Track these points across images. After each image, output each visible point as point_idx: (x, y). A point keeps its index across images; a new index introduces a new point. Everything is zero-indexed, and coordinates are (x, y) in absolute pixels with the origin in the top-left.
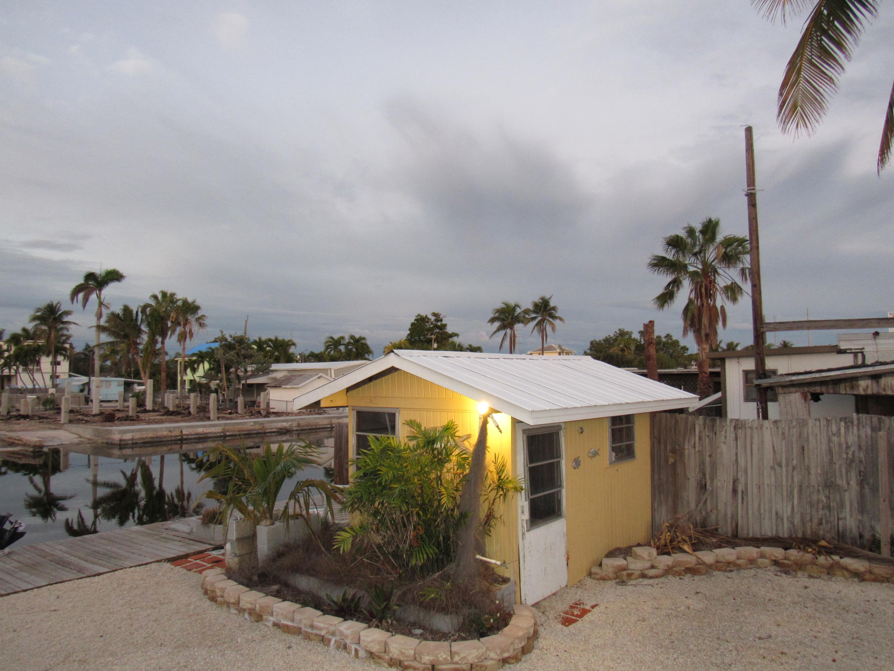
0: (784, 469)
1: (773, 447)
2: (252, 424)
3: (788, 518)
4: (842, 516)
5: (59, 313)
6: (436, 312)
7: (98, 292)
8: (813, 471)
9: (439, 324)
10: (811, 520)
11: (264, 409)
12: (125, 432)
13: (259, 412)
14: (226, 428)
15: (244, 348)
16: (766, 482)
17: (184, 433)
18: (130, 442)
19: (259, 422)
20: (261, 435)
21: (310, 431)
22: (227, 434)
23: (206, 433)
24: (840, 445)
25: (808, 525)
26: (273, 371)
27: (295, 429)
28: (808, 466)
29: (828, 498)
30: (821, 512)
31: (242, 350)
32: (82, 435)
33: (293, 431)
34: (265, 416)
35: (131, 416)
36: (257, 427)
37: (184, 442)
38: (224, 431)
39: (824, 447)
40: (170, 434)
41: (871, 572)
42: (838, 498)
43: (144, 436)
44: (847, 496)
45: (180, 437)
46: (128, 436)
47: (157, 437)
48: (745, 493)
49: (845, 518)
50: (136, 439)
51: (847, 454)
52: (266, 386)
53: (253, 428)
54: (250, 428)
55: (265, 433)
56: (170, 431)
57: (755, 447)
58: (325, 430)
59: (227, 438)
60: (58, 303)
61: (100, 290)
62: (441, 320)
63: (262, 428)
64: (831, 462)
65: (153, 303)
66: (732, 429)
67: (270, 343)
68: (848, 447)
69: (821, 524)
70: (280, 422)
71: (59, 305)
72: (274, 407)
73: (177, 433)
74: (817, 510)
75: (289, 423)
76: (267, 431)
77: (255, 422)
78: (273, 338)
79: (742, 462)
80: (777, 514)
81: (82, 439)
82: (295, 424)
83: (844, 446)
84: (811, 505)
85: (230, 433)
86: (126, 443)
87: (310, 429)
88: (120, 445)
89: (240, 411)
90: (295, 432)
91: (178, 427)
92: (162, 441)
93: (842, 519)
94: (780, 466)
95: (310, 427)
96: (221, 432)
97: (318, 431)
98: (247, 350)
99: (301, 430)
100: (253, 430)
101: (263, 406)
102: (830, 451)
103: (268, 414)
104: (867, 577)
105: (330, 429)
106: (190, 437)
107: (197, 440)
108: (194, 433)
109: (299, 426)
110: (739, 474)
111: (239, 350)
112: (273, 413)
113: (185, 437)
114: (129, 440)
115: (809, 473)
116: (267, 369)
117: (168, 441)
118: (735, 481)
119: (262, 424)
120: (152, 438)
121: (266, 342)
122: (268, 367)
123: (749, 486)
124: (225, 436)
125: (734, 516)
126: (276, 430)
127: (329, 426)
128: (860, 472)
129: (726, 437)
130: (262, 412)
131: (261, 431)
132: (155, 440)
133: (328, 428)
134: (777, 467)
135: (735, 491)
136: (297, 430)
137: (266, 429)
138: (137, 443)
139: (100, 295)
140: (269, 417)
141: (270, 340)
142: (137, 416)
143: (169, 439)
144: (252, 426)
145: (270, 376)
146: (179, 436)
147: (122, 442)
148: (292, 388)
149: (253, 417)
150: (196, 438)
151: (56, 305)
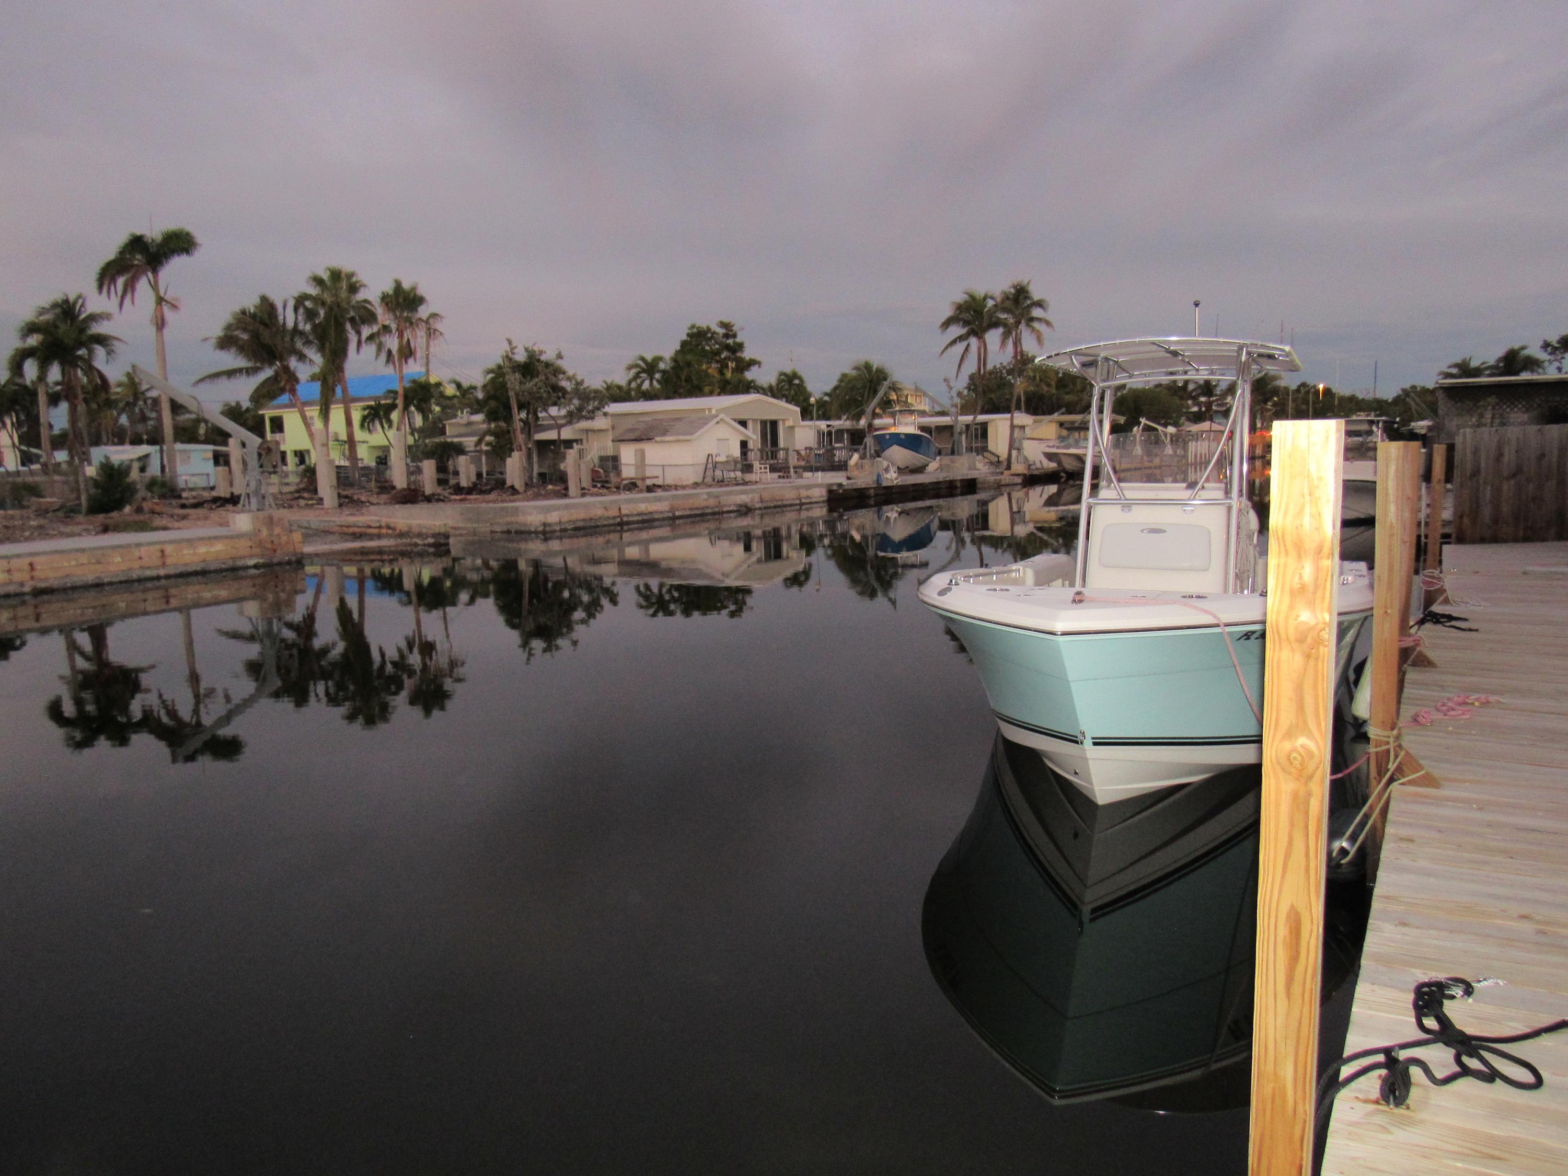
5: (83, 316)
6: (726, 320)
7: (150, 274)
9: (730, 341)
12: (549, 510)
17: (624, 512)
18: (558, 528)
21: (775, 510)
23: (651, 513)
27: (758, 505)
33: (756, 509)
36: (712, 502)
37: (625, 528)
38: (672, 510)
40: (606, 514)
43: (574, 517)
45: (619, 520)
46: (553, 518)
47: (591, 519)
50: (564, 523)
54: (704, 504)
56: (606, 508)
58: (792, 508)
59: (677, 522)
60: (79, 297)
61: (155, 271)
62: (735, 336)
65: (313, 291)
70: (738, 494)
71: (80, 302)
73: (613, 512)
75: (750, 496)
76: (725, 509)
77: (708, 494)
82: (757, 497)
86: (552, 529)
87: (775, 507)
88: (544, 533)
90: (758, 512)
91: (615, 502)
92: (597, 526)
95: (775, 503)
96: (669, 512)
97: (785, 509)
99: (766, 508)
105: (798, 507)
106: (631, 519)
107: (640, 525)
108: (635, 512)
109: (762, 501)
113: (625, 519)
114: (556, 524)
117: (605, 526)
120: (584, 520)
124: (675, 518)
126: (735, 509)
127: (798, 502)
132: (589, 524)
133: (796, 505)
136: (760, 509)
137: (723, 506)
138: (565, 530)
139: (156, 282)
143: (606, 523)
144: (706, 500)
146: (618, 517)
147: (547, 529)
148: (678, 441)
150: (638, 522)
151: (75, 303)
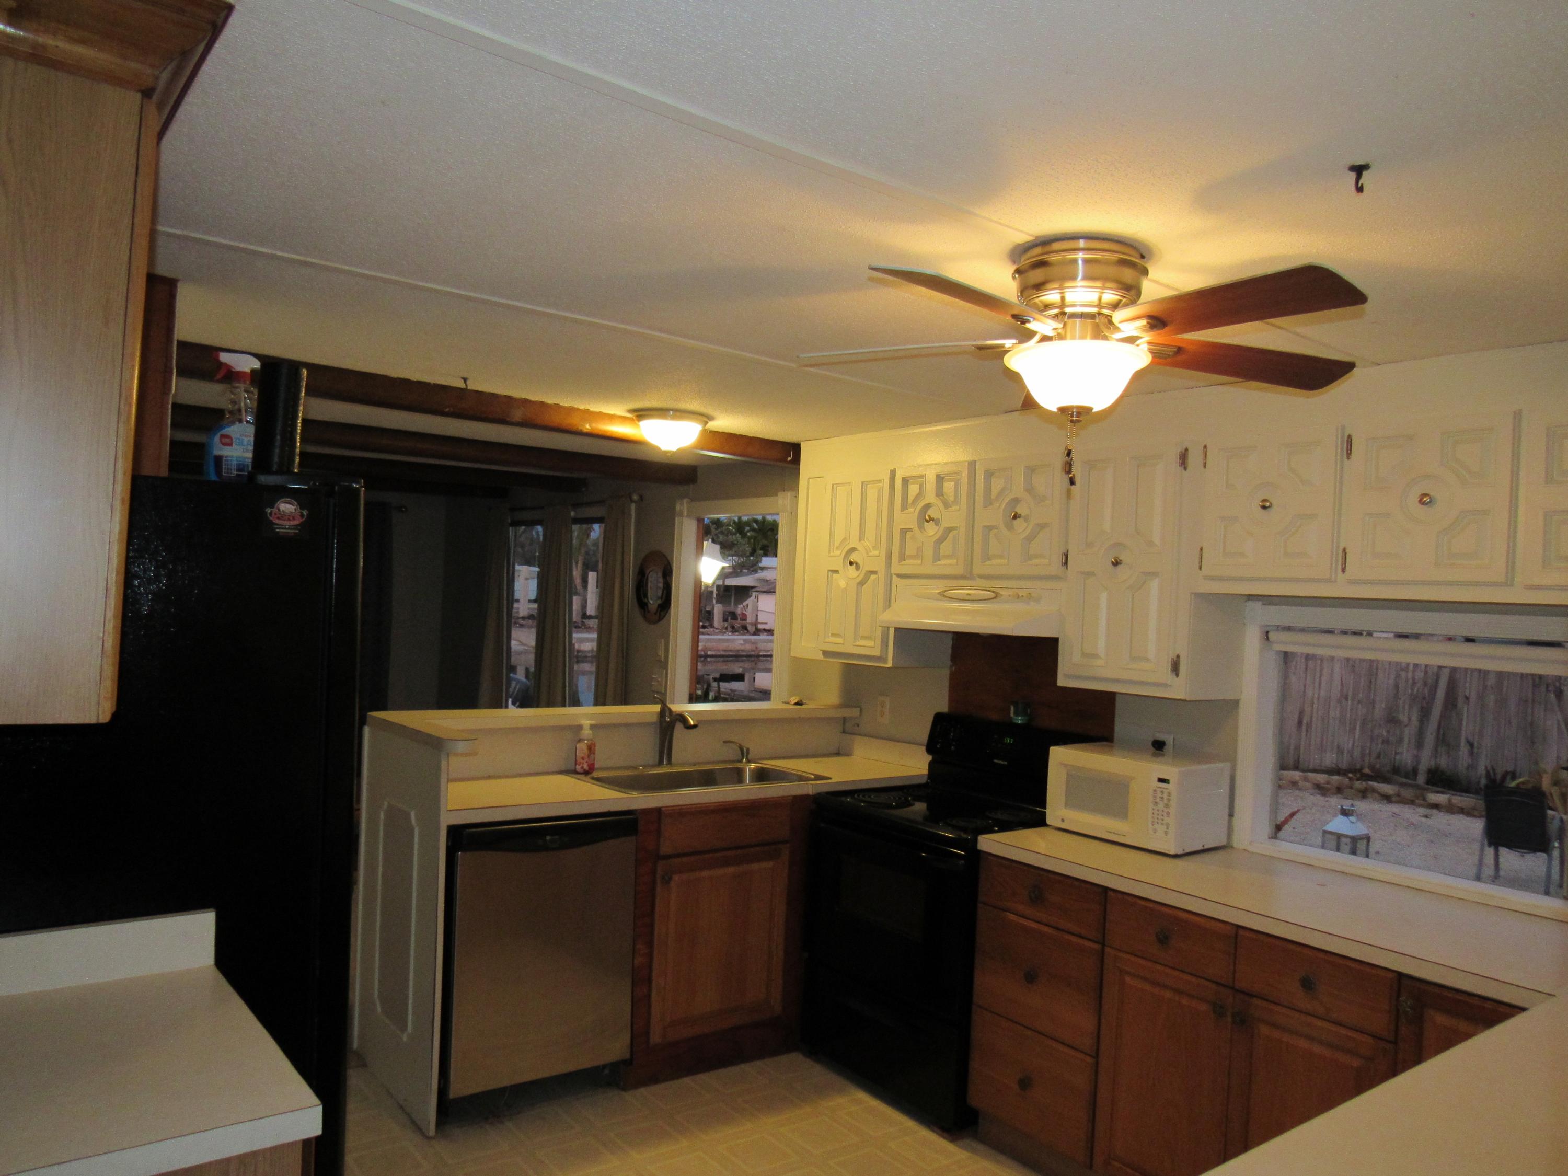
0: (1350, 702)
1: (1342, 681)
2: (742, 642)
3: (1348, 752)
4: (1399, 750)
8: (1377, 706)
10: (1370, 754)
11: (752, 624)
13: (745, 628)
14: (707, 645)
15: (722, 533)
16: (1332, 713)
19: (751, 639)
20: (753, 659)
22: (709, 653)
24: (1407, 680)
25: (1367, 759)
26: (763, 569)
28: (1373, 700)
29: (1388, 732)
30: (1380, 746)
31: (719, 535)
32: (524, 642)
34: (754, 634)
35: (575, 622)
39: (1392, 681)
41: (1398, 795)
42: (1398, 732)
44: (1407, 731)
48: (1309, 725)
49: (1401, 753)
51: (1412, 690)
52: (754, 590)
53: (742, 648)
55: (758, 656)
57: (1324, 679)
63: (754, 649)
64: (1396, 697)
66: (1303, 660)
67: (755, 525)
68: (1414, 683)
69: (1378, 757)
72: (766, 622)
74: (1377, 744)
78: (760, 518)
79: (1310, 693)
80: (1338, 747)
81: (526, 648)
83: (1410, 681)
84: (1372, 740)
85: (713, 653)
89: (716, 624)
93: (1398, 753)
94: (1346, 699)
98: (727, 536)
100: (743, 651)
101: (750, 619)
102: (1397, 686)
103: (757, 632)
104: (1394, 799)
110: (1306, 706)
111: (716, 535)
112: (765, 630)
115: (1374, 707)
116: (755, 565)
118: (1301, 713)
119: (755, 643)
121: (748, 523)
122: (757, 563)
123: (1314, 719)
125: (1297, 748)
128: (1422, 707)
129: (1296, 667)
130: (749, 628)
131: (753, 653)
134: (1344, 701)
135: (1300, 723)
140: (759, 635)
141: (756, 521)
142: (583, 622)
145: (758, 576)
149: (737, 633)
